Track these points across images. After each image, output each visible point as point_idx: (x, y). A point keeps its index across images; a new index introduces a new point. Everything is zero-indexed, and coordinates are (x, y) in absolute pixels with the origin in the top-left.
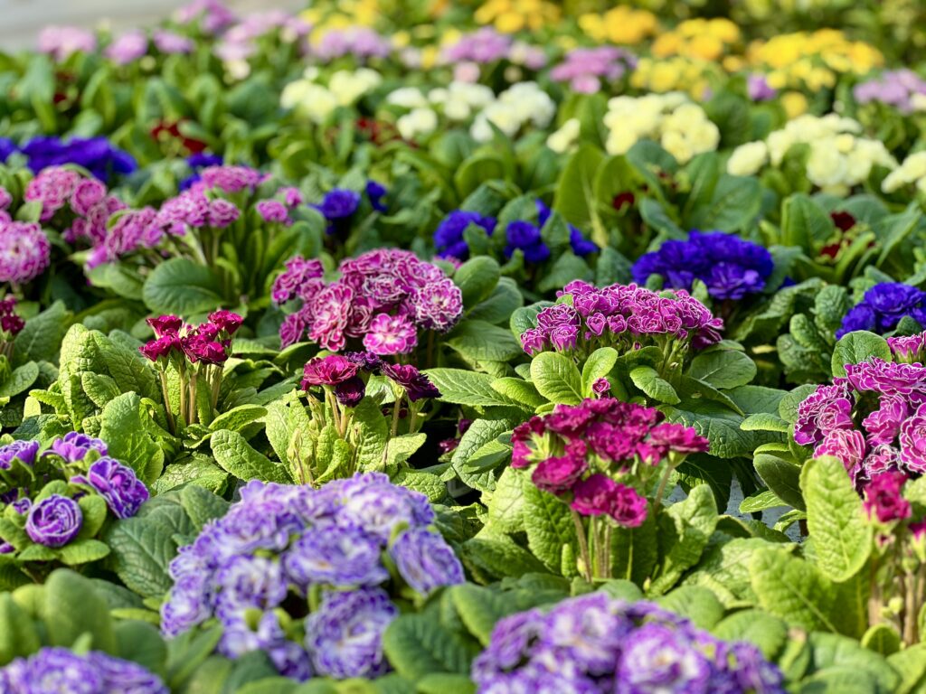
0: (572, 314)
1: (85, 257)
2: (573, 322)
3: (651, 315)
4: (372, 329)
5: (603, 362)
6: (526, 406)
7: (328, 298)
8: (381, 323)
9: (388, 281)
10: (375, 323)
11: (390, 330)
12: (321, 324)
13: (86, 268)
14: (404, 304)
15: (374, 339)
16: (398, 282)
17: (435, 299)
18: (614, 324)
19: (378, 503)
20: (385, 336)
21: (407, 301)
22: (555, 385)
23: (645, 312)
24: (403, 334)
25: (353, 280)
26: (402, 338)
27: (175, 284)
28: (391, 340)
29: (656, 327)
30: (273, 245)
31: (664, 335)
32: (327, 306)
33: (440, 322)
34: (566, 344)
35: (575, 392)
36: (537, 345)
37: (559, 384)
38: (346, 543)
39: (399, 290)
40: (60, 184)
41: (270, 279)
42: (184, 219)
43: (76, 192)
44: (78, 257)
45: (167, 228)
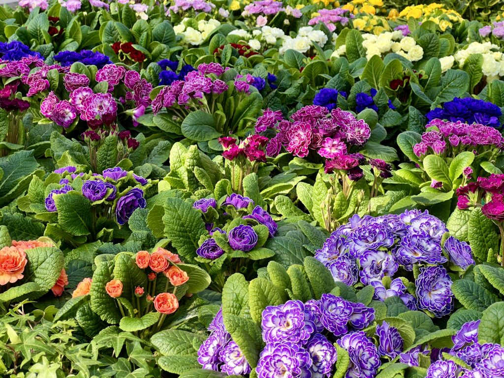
0: (440, 135)
1: (133, 112)
2: (442, 139)
3: (483, 135)
4: (323, 145)
5: (466, 159)
6: (414, 184)
8: (328, 142)
9: (329, 120)
10: (324, 142)
11: (333, 146)
12: (294, 143)
13: (134, 117)
14: (339, 132)
15: (325, 151)
16: (335, 121)
17: (357, 130)
18: (464, 140)
20: (331, 149)
21: (340, 131)
22: (437, 172)
23: (479, 134)
24: (340, 148)
25: (307, 120)
26: (340, 150)
27: (197, 124)
28: (334, 151)
29: (487, 141)
31: (490, 145)
32: (296, 134)
33: (360, 142)
34: (442, 150)
35: (446, 175)
36: (423, 152)
37: (439, 171)
39: (334, 127)
40: (116, 73)
41: (241, 122)
42: (200, 89)
43: (126, 76)
44: (128, 111)
45: (192, 94)
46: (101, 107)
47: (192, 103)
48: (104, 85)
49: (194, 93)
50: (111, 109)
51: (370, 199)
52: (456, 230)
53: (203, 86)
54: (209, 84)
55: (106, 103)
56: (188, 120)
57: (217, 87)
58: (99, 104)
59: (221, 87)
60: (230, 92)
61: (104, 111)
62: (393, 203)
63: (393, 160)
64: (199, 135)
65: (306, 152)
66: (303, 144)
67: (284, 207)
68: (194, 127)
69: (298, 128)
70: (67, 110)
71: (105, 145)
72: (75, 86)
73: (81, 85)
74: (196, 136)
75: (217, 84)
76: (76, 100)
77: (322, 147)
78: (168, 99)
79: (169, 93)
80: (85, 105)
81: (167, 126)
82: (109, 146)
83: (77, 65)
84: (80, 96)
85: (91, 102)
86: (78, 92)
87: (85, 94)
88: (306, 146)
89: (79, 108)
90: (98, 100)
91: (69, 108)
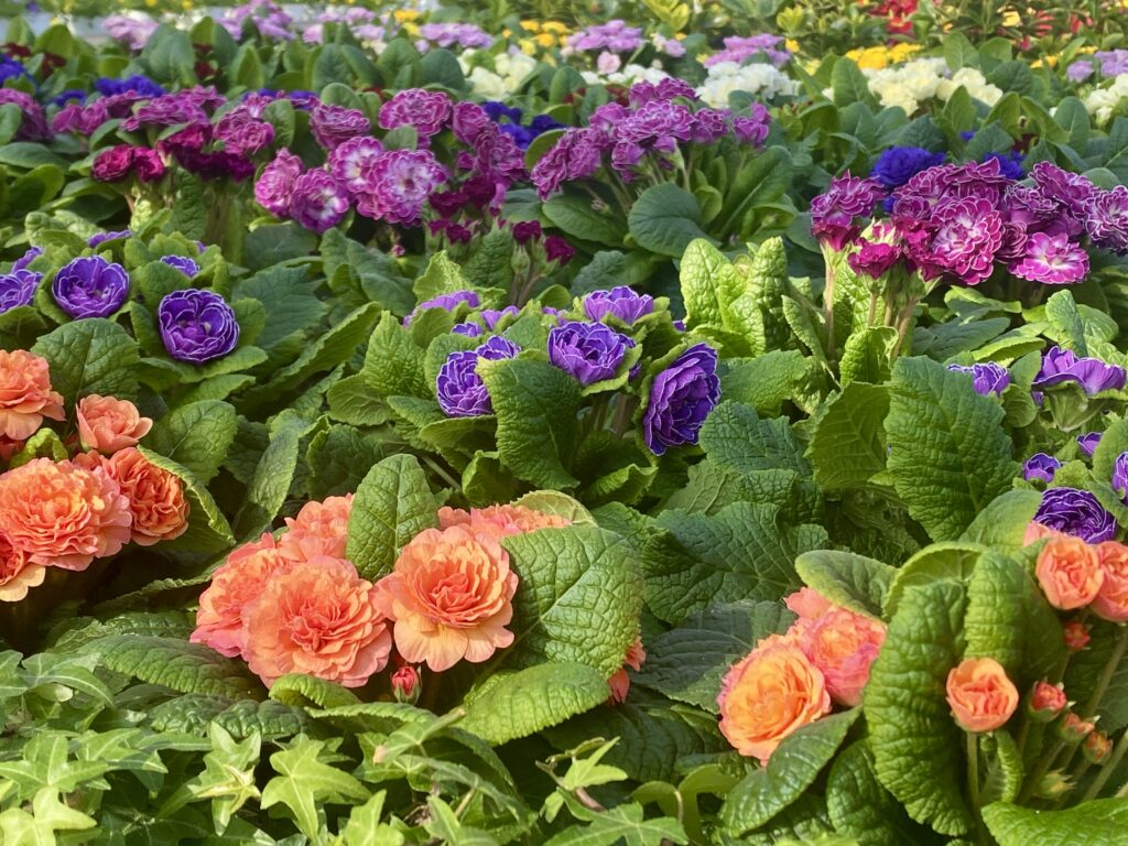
4: (1029, 252)
8: (1040, 245)
10: (1032, 244)
11: (1055, 252)
15: (1036, 266)
20: (1050, 261)
24: (1074, 257)
26: (1076, 262)
28: (1056, 266)
40: (430, 106)
41: (749, 216)
42: (670, 131)
43: (456, 114)
46: (409, 184)
47: (646, 167)
48: (407, 132)
49: (654, 138)
50: (435, 186)
53: (673, 124)
54: (688, 118)
55: (423, 172)
56: (645, 205)
57: (705, 126)
58: (406, 176)
59: (715, 125)
64: (676, 241)
65: (985, 271)
66: (978, 250)
68: (663, 221)
69: (960, 209)
70: (328, 192)
71: (481, 255)
72: (341, 134)
73: (354, 133)
74: (669, 244)
75: (706, 119)
76: (346, 167)
77: (1027, 256)
78: (585, 158)
79: (583, 142)
80: (371, 178)
81: (580, 226)
82: (492, 257)
84: (354, 157)
85: (385, 170)
86: (351, 147)
87: (367, 152)
88: (988, 256)
89: (355, 187)
90: (404, 167)
91: (333, 185)
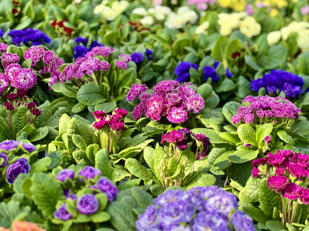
0: (251, 110)
1: (48, 80)
2: (252, 113)
3: (281, 110)
4: (170, 113)
5: (266, 129)
6: (232, 143)
7: (153, 101)
8: (174, 111)
9: (175, 94)
10: (172, 111)
11: (178, 113)
12: (151, 111)
13: (49, 84)
14: (182, 103)
15: (172, 117)
16: (180, 95)
17: (194, 102)
18: (267, 113)
19: (220, 200)
20: (176, 116)
21: (183, 102)
22: (247, 137)
23: (278, 109)
24: (182, 115)
25: (161, 94)
26: (182, 116)
27: (88, 93)
28: (178, 117)
29: (283, 115)
30: (121, 77)
31: (286, 118)
32: (152, 104)
33: (197, 111)
34: (251, 121)
35: (253, 139)
36: (238, 121)
37: (248, 137)
38: (214, 219)
39: (180, 99)
40: (38, 53)
41: (121, 89)
42: (91, 68)
43: (44, 55)
44: (46, 80)
45: (85, 72)
46: (25, 79)
47: (85, 78)
48: (28, 62)
49: (86, 71)
50: (32, 79)
51: (194, 162)
52: (250, 193)
53: (92, 66)
54: (97, 64)
55: (29, 75)
56: (82, 90)
57: (102, 66)
58: (24, 76)
59: (105, 66)
60: (114, 68)
61: (27, 81)
62: (217, 158)
63: (220, 123)
64: (89, 101)
65: (159, 118)
66: (156, 112)
67: (133, 167)
68: (86, 95)
69: (154, 100)
70: (2, 80)
71: (17, 113)
72: (8, 63)
73: (12, 62)
74: (87, 102)
75: (103, 64)
76: (8, 73)
77: (170, 114)
78: (69, 75)
79: (70, 70)
80: (14, 77)
81: (69, 93)
82: (20, 113)
83: (12, 47)
84: (11, 70)
85: (18, 75)
86: (10, 67)
87: (15, 68)
88: (159, 114)
89: (11, 79)
90: (23, 74)
91: (4, 79)
